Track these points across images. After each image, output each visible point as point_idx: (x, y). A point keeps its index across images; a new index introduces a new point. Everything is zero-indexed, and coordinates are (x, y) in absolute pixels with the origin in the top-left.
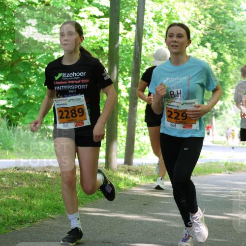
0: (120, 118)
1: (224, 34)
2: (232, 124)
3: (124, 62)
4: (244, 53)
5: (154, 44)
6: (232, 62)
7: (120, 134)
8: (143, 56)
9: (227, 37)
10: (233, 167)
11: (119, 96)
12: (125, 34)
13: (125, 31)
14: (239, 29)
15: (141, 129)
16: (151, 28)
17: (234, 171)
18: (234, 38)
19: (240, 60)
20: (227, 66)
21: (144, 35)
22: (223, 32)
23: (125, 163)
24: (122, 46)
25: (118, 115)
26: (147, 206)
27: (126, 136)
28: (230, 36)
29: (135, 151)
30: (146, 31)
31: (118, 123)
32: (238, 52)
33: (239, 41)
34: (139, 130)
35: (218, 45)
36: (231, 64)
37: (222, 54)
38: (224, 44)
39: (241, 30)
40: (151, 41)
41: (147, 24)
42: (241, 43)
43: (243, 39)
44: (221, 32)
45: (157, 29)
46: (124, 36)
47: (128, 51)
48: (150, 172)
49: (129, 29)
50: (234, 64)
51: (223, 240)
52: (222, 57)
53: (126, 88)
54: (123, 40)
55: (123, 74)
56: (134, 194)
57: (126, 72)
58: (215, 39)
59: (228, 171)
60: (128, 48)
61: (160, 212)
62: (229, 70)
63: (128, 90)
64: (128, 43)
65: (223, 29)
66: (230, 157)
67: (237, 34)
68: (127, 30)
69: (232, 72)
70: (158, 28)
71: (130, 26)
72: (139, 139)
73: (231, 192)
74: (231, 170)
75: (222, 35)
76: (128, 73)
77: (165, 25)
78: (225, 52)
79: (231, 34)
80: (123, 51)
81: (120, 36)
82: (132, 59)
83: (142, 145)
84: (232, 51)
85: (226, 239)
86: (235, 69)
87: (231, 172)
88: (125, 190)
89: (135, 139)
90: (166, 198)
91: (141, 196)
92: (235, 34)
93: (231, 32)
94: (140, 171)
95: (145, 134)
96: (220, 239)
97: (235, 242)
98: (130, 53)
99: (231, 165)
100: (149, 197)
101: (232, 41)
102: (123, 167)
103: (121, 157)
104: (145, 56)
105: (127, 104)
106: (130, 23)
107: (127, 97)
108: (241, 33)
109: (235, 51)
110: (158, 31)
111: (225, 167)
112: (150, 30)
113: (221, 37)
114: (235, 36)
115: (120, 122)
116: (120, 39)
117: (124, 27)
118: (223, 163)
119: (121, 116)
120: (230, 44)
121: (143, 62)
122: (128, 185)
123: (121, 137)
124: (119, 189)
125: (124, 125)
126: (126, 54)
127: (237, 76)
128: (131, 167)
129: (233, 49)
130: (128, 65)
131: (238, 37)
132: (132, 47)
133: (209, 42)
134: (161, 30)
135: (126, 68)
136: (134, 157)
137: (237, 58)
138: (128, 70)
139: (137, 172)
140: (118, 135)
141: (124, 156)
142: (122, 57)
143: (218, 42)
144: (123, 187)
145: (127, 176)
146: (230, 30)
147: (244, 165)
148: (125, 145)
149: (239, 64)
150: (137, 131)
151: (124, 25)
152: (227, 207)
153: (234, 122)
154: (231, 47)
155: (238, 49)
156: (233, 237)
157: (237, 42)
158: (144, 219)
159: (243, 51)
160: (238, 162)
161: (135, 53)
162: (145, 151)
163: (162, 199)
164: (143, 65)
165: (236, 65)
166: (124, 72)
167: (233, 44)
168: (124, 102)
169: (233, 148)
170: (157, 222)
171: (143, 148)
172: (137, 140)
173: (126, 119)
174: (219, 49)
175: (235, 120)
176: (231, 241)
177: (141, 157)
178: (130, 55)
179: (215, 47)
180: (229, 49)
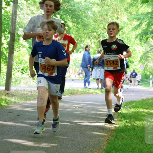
0: (3, 61)
1: (68, 9)
2: (73, 65)
3: (6, 26)
4: (80, 21)
5: (24, 15)
6: (73, 27)
7: (3, 71)
8: (18, 22)
9: (70, 11)
10: (72, 92)
11: (2, 47)
12: (6, 8)
13: (6, 6)
14: (77, 7)
15: (16, 68)
16: (23, 5)
17: (73, 94)
18: (74, 12)
19: (78, 26)
20: (70, 30)
21: (18, 9)
22: (67, 8)
23: (5, 89)
24: (4, 15)
25: (2, 59)
26: (19, 116)
27: (6, 72)
28: (71, 11)
29: (12, 82)
30: (19, 6)
31: (1, 64)
32: (77, 21)
33: (77, 14)
34: (15, 68)
35: (64, 16)
36: (72, 28)
37: (66, 22)
38: (68, 16)
39: (79, 7)
40: (23, 13)
41: (20, 2)
42: (78, 15)
43: (80, 13)
44: (66, 9)
45: (27, 6)
46: (5, 9)
47: (8, 19)
48: (21, 95)
49: (9, 5)
50: (74, 28)
51: (65, 137)
52: (67, 23)
53: (7, 42)
54: (5, 12)
55: (5, 33)
56: (11, 109)
57: (7, 32)
58: (62, 13)
59: (70, 95)
60: (7, 17)
61: (27, 120)
62: (71, 32)
63: (8, 43)
64: (8, 14)
65: (67, 7)
66: (71, 86)
67: (76, 10)
68: (8, 5)
69: (73, 33)
70: (27, 4)
71: (9, 3)
72: (15, 74)
73: (71, 107)
74: (71, 94)
75: (66, 10)
76: (8, 33)
77: (31, 3)
78: (69, 20)
79: (72, 10)
80: (5, 19)
81: (3, 9)
82: (10, 23)
83: (16, 78)
84: (73, 20)
85: (67, 136)
86: (75, 31)
87: (72, 95)
88: (5, 106)
89: (12, 74)
90: (31, 111)
91: (15, 110)
92: (75, 10)
93: (72, 8)
94: (15, 94)
95: (18, 71)
96: (64, 136)
97: (73, 138)
98: (9, 20)
99: (71, 91)
100: (20, 111)
101: (73, 14)
102: (4, 92)
103: (3, 86)
104: (19, 22)
105: (7, 52)
106: (9, 1)
107: (7, 48)
108: (78, 9)
109: (74, 20)
110: (27, 7)
111: (67, 92)
112: (22, 5)
113: (66, 12)
114: (74, 11)
115: (2, 63)
116: (3, 11)
117: (5, 3)
118: (67, 89)
119: (3, 60)
120: (72, 16)
121: (17, 26)
122: (7, 103)
123: (3, 73)
124: (1, 106)
125: (5, 65)
126: (7, 21)
127: (76, 35)
128: (9, 92)
129: (73, 19)
130: (8, 28)
131: (76, 12)
132: (11, 16)
133: (59, 15)
134: (29, 6)
135: (7, 29)
136: (11, 85)
137: (76, 24)
138: (8, 31)
139: (13, 95)
140: (1, 71)
141: (5, 85)
142: (4, 22)
143: (64, 14)
144: (4, 105)
145: (6, 97)
146: (71, 7)
147: (79, 91)
148: (5, 78)
149: (77, 28)
150: (13, 69)
151: (5, 2)
152: (69, 117)
153: (74, 64)
154: (72, 17)
155: (77, 19)
156: (72, 135)
157: (76, 15)
158: (17, 125)
159: (79, 20)
160: (76, 89)
161: (12, 20)
162: (18, 82)
163: (28, 112)
164: (17, 27)
165: (75, 29)
166: (5, 32)
167: (74, 16)
168: (5, 51)
169: (73, 80)
170: (25, 127)
171: (17, 80)
172: (13, 75)
173: (6, 61)
174: (65, 19)
175: (74, 63)
176: (71, 138)
177: (16, 86)
178: (9, 21)
179: (62, 17)
180: (71, 19)
